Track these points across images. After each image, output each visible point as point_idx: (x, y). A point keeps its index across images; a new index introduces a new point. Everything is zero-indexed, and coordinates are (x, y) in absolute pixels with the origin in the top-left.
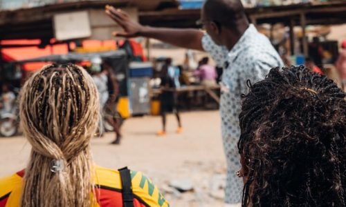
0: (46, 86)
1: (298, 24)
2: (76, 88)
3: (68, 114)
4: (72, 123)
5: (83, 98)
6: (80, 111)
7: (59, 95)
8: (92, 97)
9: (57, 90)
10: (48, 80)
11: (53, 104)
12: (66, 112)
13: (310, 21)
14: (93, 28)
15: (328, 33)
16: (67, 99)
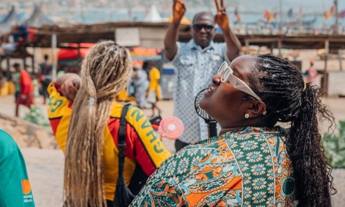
0: (104, 53)
1: (276, 47)
2: (120, 62)
3: (109, 74)
4: (109, 80)
5: (121, 70)
6: (116, 76)
7: (109, 62)
8: (127, 72)
9: (109, 58)
10: (107, 51)
11: (103, 65)
12: (108, 73)
13: (284, 46)
14: (141, 40)
15: (298, 56)
16: (112, 66)
